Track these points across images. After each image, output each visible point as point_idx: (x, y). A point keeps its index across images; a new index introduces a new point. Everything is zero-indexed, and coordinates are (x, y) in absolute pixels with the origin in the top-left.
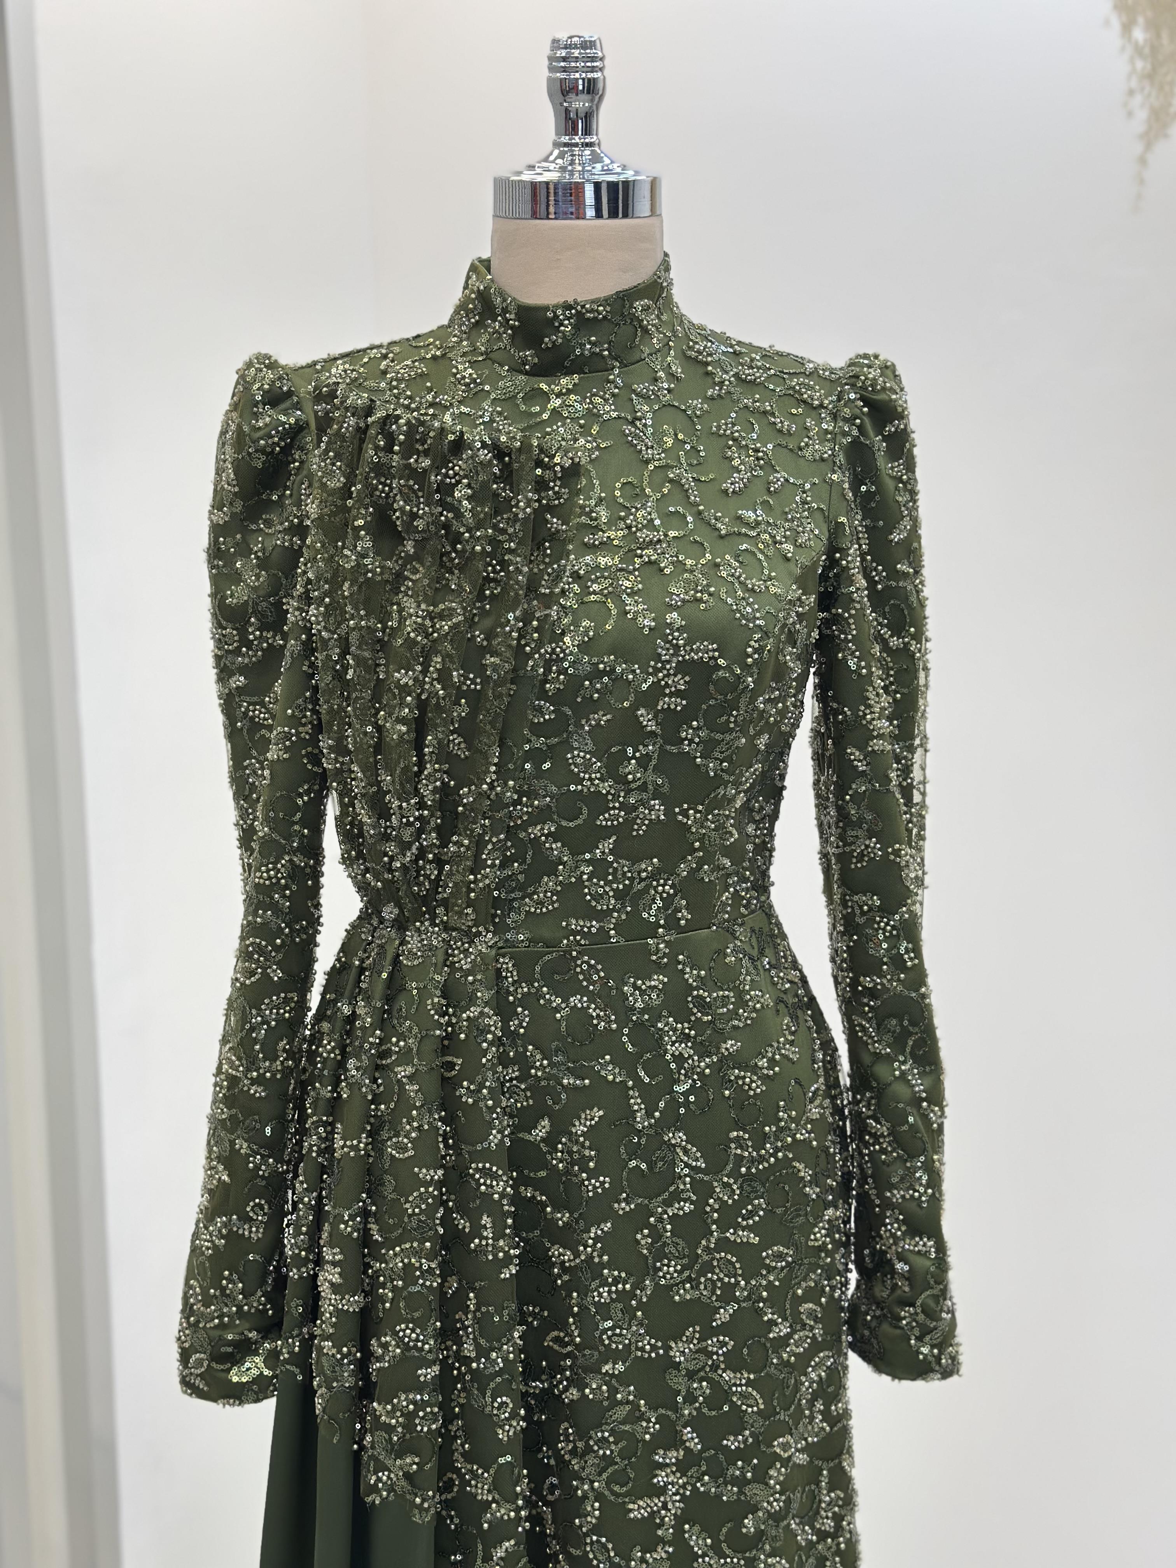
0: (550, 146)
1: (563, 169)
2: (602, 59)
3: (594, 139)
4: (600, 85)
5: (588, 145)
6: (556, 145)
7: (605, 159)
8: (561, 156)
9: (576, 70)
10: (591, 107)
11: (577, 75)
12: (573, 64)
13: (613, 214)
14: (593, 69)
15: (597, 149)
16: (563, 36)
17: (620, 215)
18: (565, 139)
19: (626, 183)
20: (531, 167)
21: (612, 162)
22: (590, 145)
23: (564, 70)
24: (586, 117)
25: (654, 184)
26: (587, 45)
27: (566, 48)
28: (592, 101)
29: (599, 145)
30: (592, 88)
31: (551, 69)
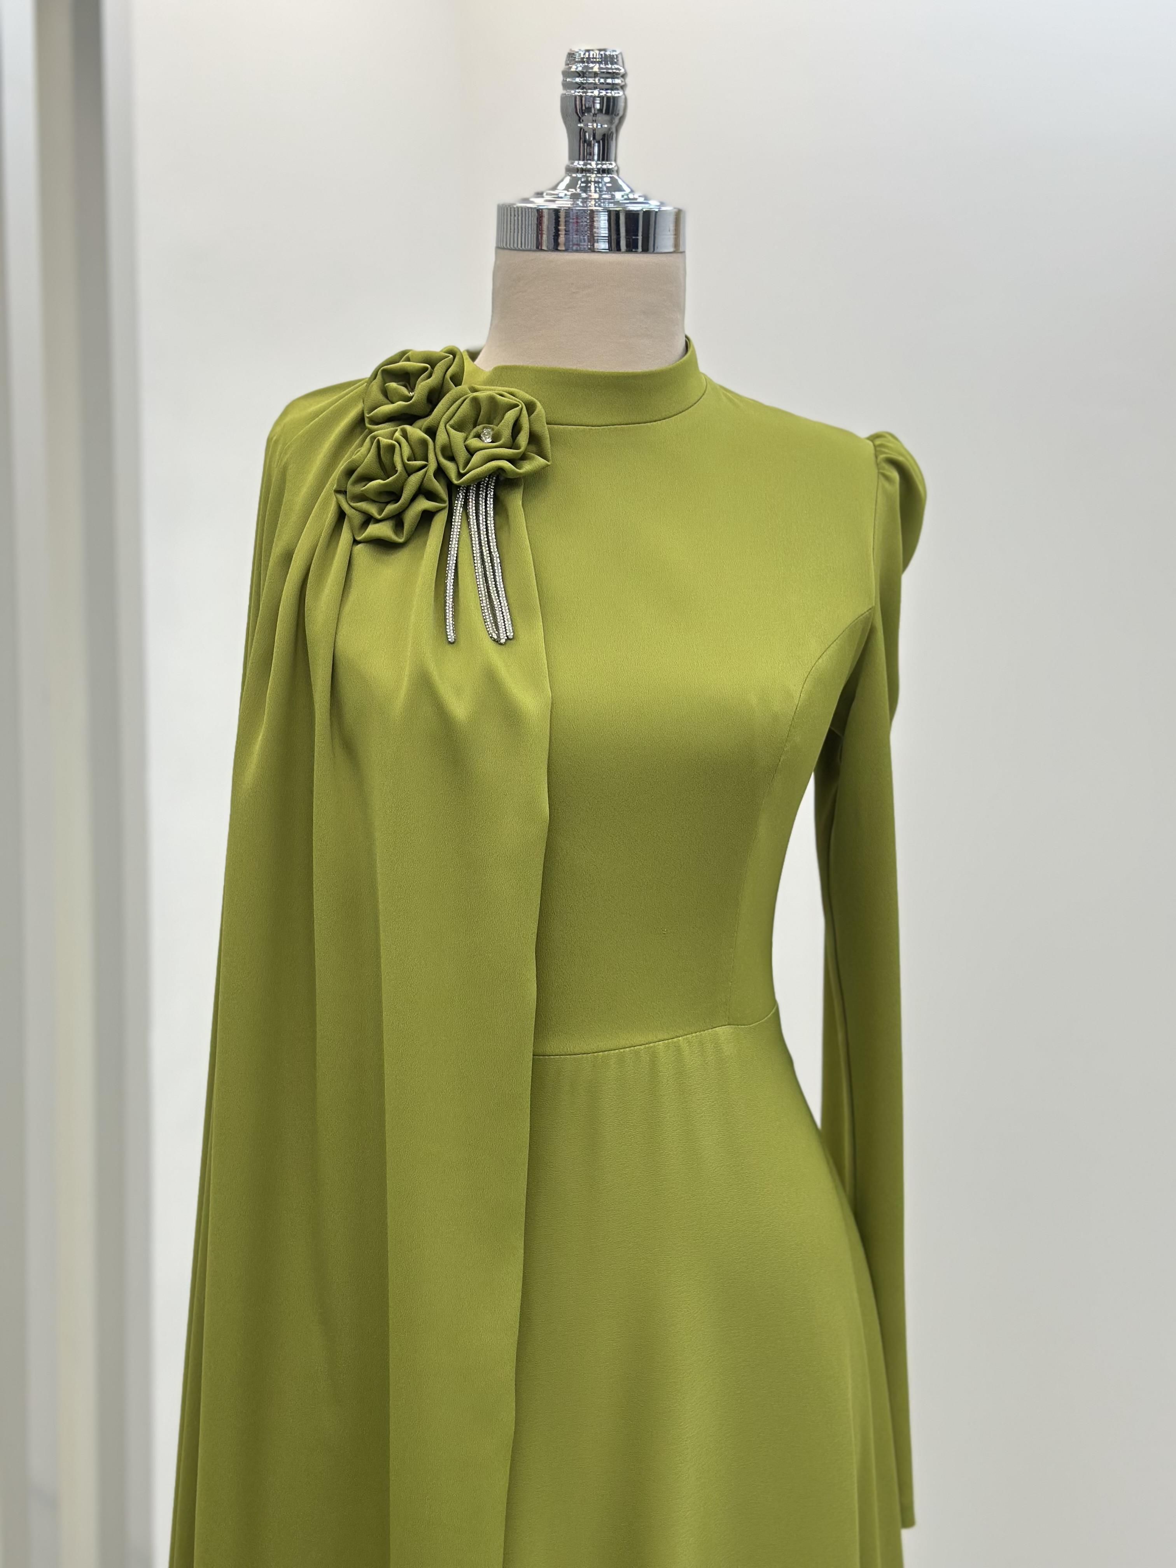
0: (563, 171)
1: (575, 197)
2: (623, 76)
3: (613, 166)
4: (621, 104)
5: (604, 171)
6: (569, 170)
7: (624, 187)
8: (572, 185)
9: (595, 87)
10: (609, 129)
11: (596, 93)
12: (591, 80)
13: (632, 247)
14: (613, 87)
15: (615, 176)
16: (579, 48)
17: (640, 249)
18: (579, 164)
19: (647, 214)
20: (540, 194)
21: (632, 191)
22: (608, 171)
23: (580, 86)
24: (603, 140)
25: (678, 216)
26: (609, 59)
27: (583, 62)
28: (611, 122)
29: (617, 171)
30: (611, 107)
31: (566, 86)
